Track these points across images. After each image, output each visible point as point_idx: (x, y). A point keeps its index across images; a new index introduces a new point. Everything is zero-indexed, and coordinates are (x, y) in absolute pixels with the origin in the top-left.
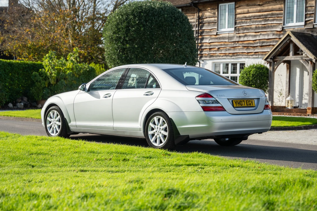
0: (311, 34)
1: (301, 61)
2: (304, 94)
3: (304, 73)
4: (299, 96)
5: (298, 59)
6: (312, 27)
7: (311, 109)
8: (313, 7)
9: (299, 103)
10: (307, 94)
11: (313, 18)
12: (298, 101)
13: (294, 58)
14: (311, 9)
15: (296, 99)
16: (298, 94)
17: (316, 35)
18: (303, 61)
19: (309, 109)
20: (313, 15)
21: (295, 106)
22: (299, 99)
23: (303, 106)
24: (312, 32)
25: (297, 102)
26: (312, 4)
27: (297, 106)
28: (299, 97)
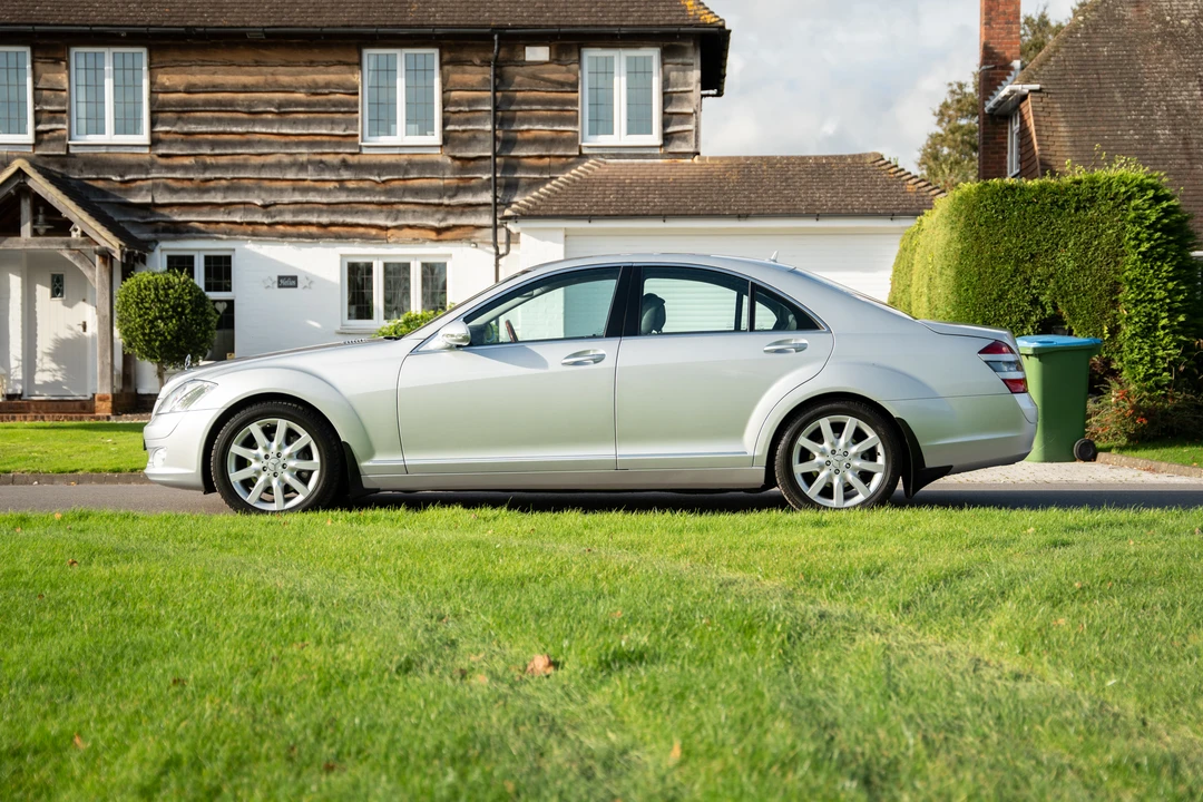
0: (62, 174)
1: (66, 254)
2: (39, 355)
3: (35, 290)
4: (22, 360)
5: (54, 247)
6: (64, 153)
7: (111, 399)
8: (64, 90)
9: (22, 382)
10: (49, 354)
11: (66, 127)
12: (20, 377)
13: (40, 244)
14: (55, 96)
15: (12, 371)
16: (20, 357)
17: (77, 177)
18: (71, 254)
19: (103, 399)
20: (65, 115)
21: (10, 391)
22: (23, 371)
23: (37, 393)
24: (63, 166)
25: (18, 381)
26: (58, 82)
27: (19, 392)
28: (23, 366)
